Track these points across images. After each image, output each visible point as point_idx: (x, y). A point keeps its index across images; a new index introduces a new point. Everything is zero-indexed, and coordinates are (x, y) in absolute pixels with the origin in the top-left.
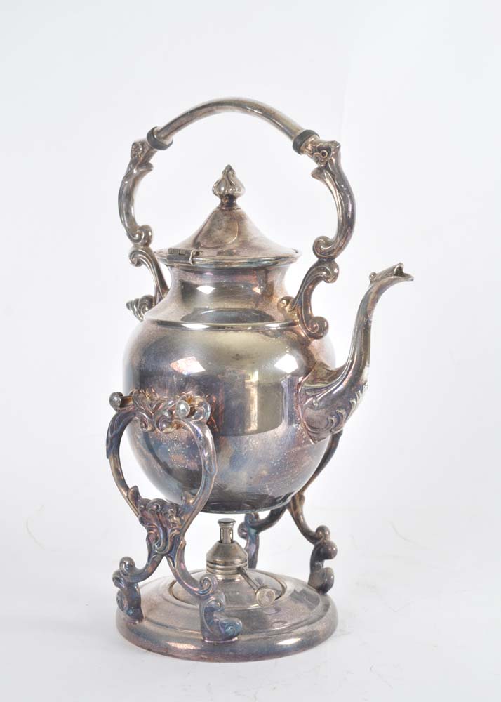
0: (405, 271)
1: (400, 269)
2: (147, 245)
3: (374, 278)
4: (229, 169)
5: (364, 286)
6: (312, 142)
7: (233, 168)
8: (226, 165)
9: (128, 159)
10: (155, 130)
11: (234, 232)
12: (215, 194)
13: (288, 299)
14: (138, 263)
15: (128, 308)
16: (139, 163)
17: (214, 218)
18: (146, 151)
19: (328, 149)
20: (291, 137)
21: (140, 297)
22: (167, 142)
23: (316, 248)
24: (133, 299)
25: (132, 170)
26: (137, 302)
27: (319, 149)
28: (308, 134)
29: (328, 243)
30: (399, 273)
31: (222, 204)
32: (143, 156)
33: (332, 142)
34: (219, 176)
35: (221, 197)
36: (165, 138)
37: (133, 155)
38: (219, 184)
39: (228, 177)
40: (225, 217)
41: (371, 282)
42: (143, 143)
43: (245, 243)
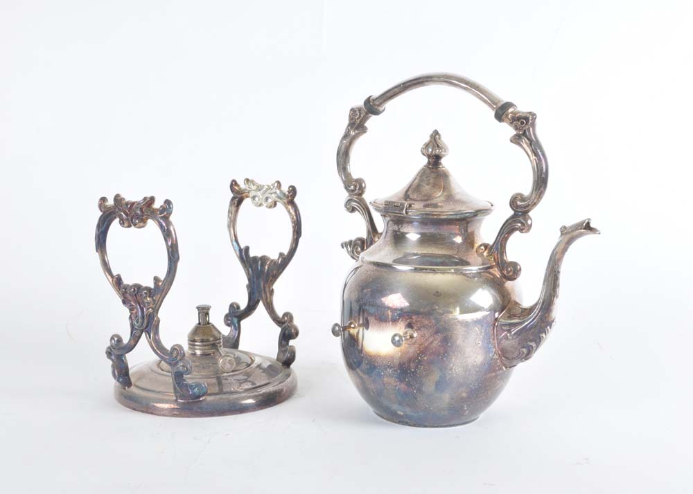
0: (592, 225)
1: (588, 223)
2: (360, 194)
3: (564, 231)
4: (436, 133)
5: (555, 238)
6: (511, 113)
7: (439, 132)
8: (433, 130)
9: (346, 122)
10: (371, 98)
11: (440, 188)
12: (423, 154)
13: (486, 246)
14: (353, 210)
15: (343, 247)
16: (356, 126)
17: (423, 174)
18: (362, 116)
19: (527, 119)
20: (493, 108)
21: (353, 238)
22: (381, 109)
23: (513, 203)
24: (347, 240)
25: (349, 131)
26: (350, 242)
27: (519, 119)
28: (508, 105)
29: (523, 199)
30: (588, 227)
31: (429, 163)
32: (359, 120)
33: (530, 113)
34: (427, 139)
35: (429, 156)
36: (379, 105)
37: (351, 119)
38: (427, 146)
39: (435, 140)
40: (432, 174)
41: (562, 234)
42: (360, 110)
43: (450, 198)
